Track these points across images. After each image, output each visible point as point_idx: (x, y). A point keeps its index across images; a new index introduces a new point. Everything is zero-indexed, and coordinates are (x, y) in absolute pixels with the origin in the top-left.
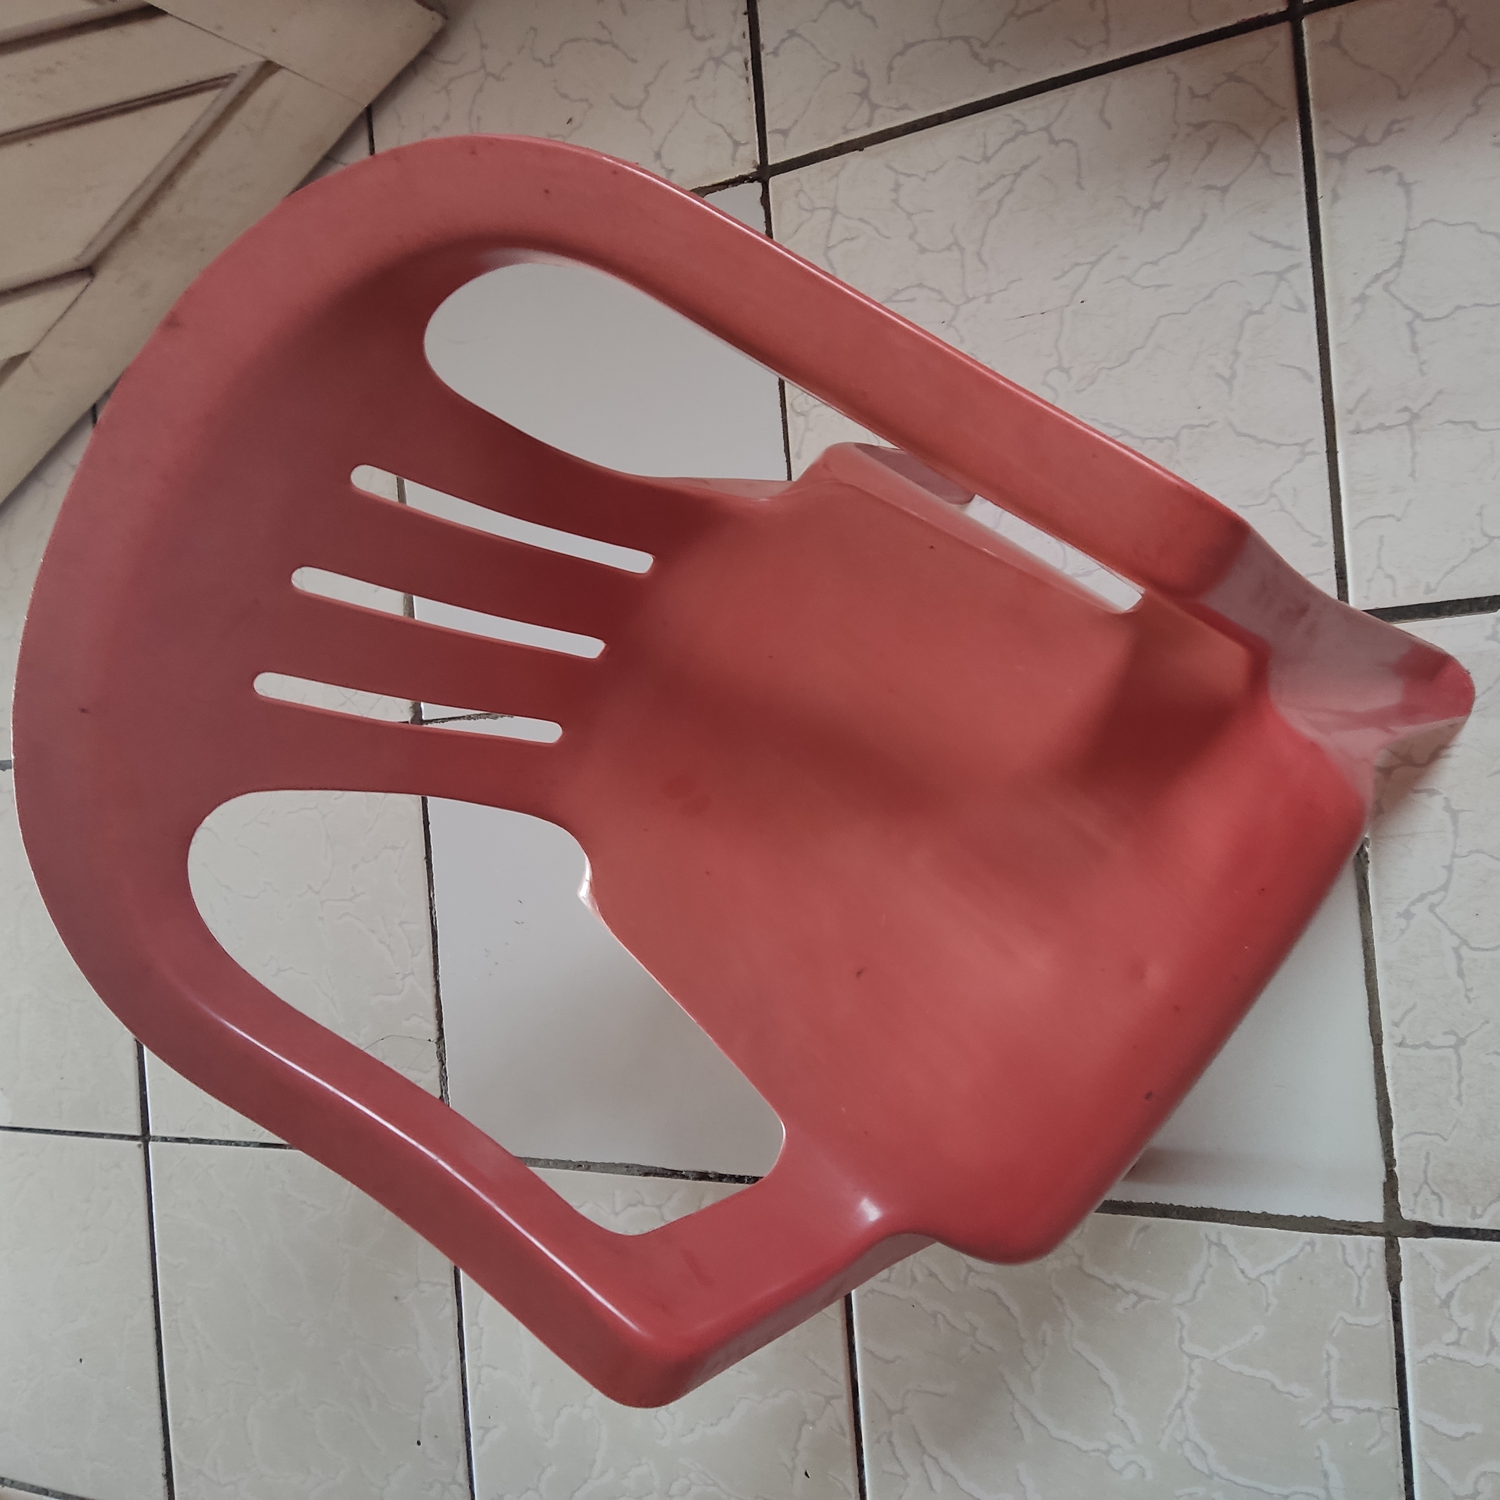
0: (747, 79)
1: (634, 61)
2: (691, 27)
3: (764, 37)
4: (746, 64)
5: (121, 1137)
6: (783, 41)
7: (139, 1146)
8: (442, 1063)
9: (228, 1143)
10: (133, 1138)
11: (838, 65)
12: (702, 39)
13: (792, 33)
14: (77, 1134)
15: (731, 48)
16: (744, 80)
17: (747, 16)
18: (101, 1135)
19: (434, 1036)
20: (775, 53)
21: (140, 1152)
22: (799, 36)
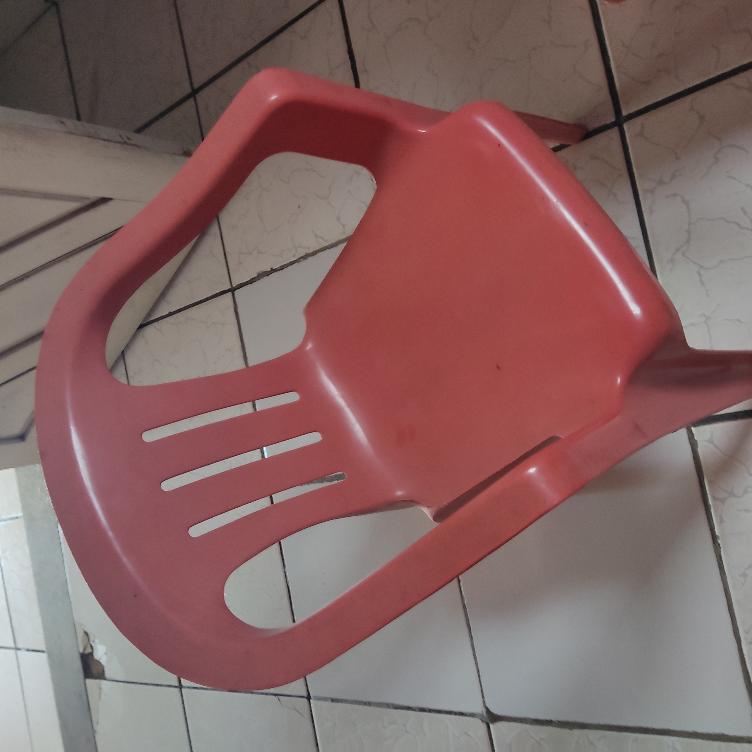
5: (171, 686)
7: (178, 691)
10: (175, 687)
14: (153, 684)
18: (163, 685)
21: (179, 694)
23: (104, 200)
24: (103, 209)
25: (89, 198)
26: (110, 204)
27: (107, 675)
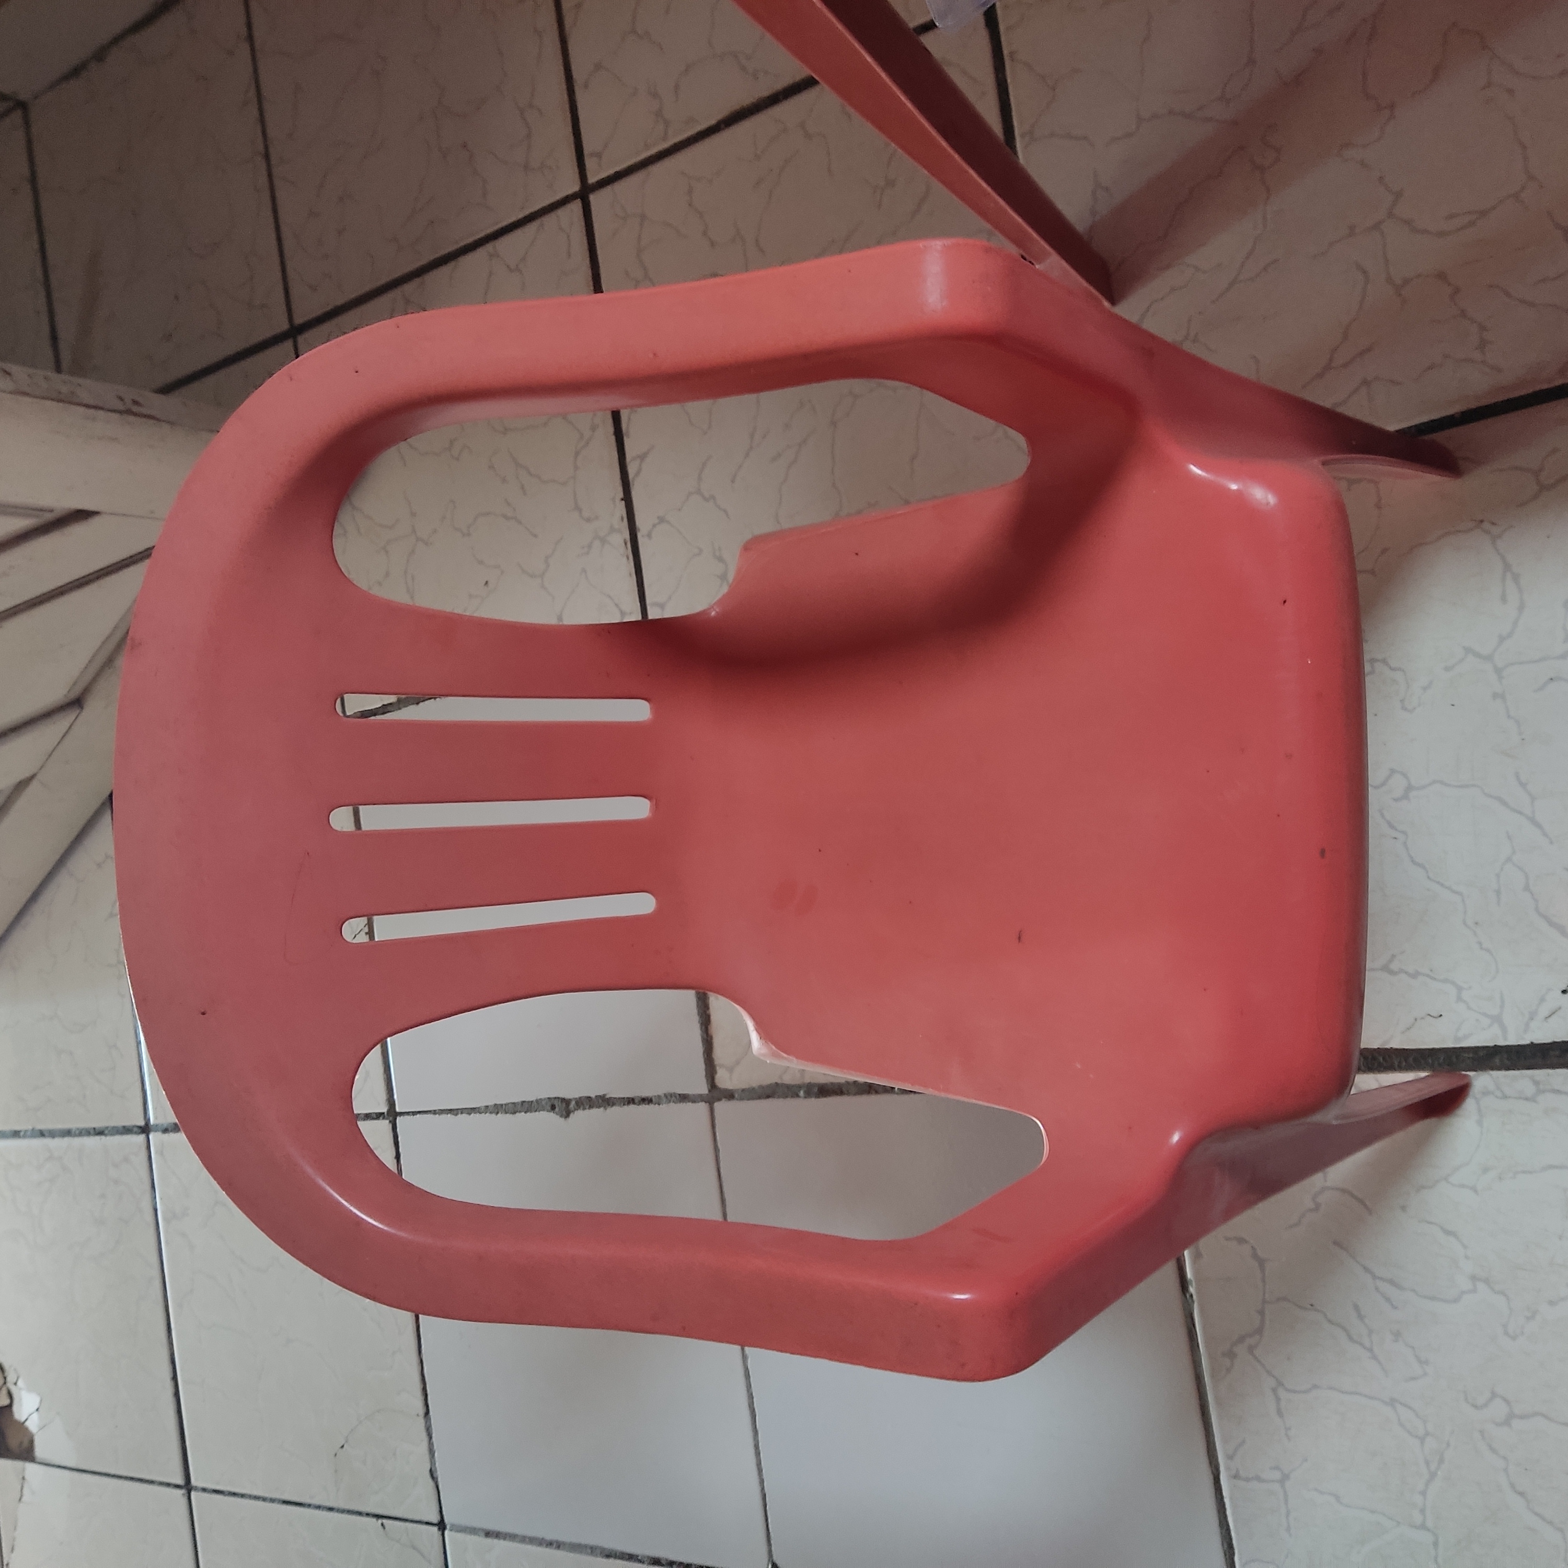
0: (628, 558)
1: (535, 536)
2: (578, 508)
3: (639, 522)
4: (626, 544)
5: (168, 1485)
6: (654, 526)
7: (183, 1494)
8: (430, 1437)
9: (257, 1498)
10: (177, 1486)
11: (701, 551)
12: (588, 520)
13: (662, 520)
14: (132, 1479)
15: (612, 530)
16: (625, 558)
17: (623, 502)
18: (151, 1482)
19: (422, 1411)
20: (649, 535)
21: (184, 1501)
22: (668, 522)
23: (81, 515)
24: (77, 531)
25: (51, 511)
26: (95, 522)
27: (39, 1452)
